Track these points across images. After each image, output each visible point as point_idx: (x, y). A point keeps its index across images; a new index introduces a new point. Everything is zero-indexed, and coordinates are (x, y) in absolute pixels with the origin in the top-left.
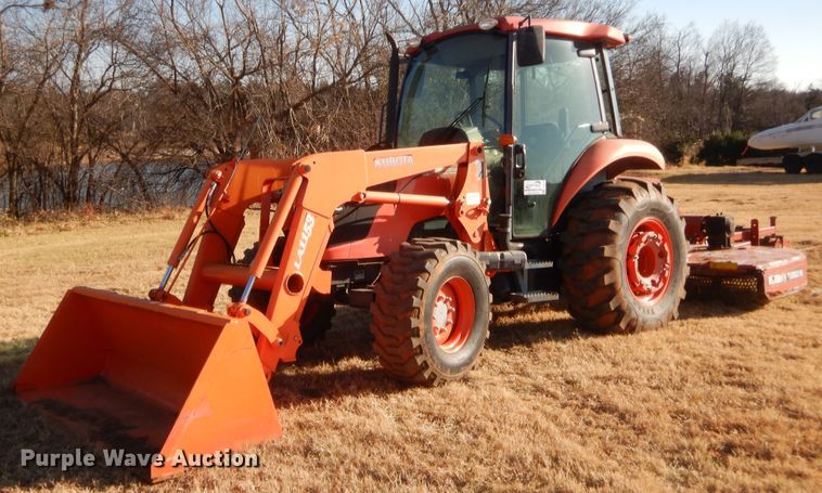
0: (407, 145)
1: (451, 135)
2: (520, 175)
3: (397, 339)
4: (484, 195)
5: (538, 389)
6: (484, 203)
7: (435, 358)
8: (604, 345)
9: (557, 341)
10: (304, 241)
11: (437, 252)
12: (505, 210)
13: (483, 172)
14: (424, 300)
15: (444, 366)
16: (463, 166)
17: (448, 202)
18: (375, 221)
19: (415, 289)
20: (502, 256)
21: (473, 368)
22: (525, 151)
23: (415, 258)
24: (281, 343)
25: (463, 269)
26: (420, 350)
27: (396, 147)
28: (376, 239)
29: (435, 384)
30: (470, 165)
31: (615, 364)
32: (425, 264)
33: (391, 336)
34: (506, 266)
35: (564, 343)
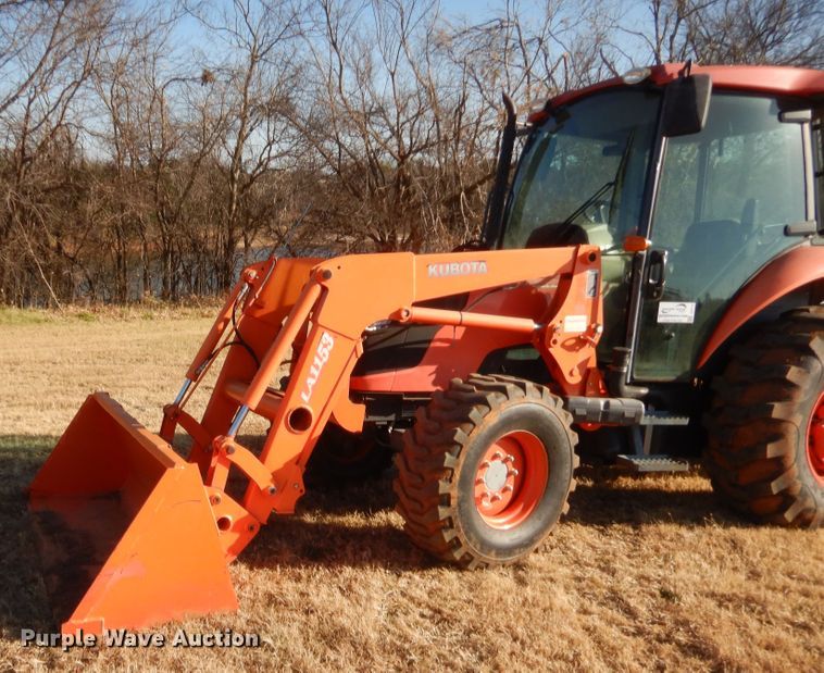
0: (514, 246)
1: (567, 234)
2: (654, 295)
3: (422, 505)
4: (594, 319)
5: (615, 598)
6: (591, 331)
7: (472, 535)
8: (749, 542)
9: (681, 525)
10: (317, 367)
11: (491, 397)
12: (625, 342)
13: (596, 287)
14: (462, 459)
15: (486, 546)
16: (566, 278)
17: (536, 326)
18: (432, 345)
19: (451, 444)
20: (607, 405)
21: (536, 551)
22: (665, 261)
23: (459, 402)
24: (273, 491)
25: (533, 420)
26: (450, 523)
27: (500, 247)
28: (433, 368)
29: (470, 567)
30: (575, 278)
31: (754, 575)
32: (470, 410)
33: (415, 500)
34: (611, 419)
35: (691, 528)
